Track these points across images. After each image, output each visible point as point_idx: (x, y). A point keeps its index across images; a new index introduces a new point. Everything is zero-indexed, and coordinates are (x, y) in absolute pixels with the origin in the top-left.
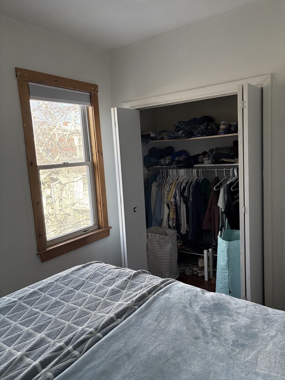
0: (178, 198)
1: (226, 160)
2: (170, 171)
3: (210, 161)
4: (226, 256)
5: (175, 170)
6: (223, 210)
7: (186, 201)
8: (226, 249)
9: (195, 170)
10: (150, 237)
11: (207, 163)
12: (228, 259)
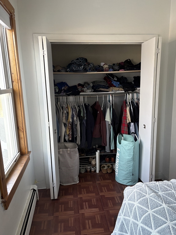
0: (75, 118)
1: (103, 89)
2: (61, 98)
3: (90, 90)
4: (132, 152)
5: (65, 97)
6: (110, 123)
7: (81, 119)
8: (133, 148)
9: (82, 97)
10: (61, 153)
11: (89, 92)
12: (134, 154)
